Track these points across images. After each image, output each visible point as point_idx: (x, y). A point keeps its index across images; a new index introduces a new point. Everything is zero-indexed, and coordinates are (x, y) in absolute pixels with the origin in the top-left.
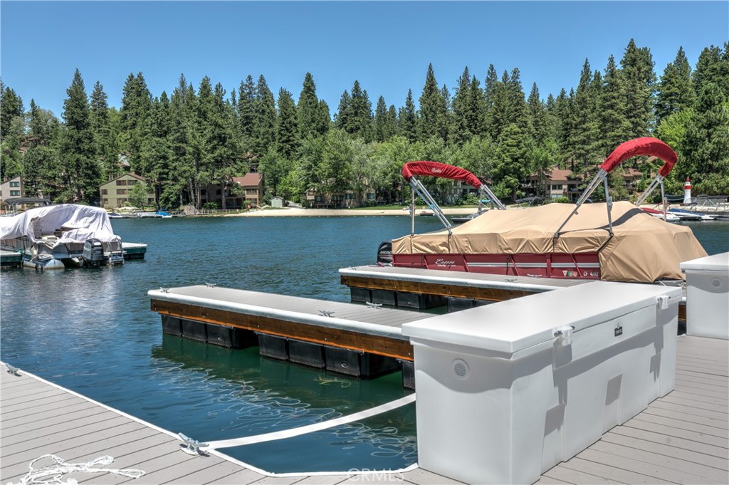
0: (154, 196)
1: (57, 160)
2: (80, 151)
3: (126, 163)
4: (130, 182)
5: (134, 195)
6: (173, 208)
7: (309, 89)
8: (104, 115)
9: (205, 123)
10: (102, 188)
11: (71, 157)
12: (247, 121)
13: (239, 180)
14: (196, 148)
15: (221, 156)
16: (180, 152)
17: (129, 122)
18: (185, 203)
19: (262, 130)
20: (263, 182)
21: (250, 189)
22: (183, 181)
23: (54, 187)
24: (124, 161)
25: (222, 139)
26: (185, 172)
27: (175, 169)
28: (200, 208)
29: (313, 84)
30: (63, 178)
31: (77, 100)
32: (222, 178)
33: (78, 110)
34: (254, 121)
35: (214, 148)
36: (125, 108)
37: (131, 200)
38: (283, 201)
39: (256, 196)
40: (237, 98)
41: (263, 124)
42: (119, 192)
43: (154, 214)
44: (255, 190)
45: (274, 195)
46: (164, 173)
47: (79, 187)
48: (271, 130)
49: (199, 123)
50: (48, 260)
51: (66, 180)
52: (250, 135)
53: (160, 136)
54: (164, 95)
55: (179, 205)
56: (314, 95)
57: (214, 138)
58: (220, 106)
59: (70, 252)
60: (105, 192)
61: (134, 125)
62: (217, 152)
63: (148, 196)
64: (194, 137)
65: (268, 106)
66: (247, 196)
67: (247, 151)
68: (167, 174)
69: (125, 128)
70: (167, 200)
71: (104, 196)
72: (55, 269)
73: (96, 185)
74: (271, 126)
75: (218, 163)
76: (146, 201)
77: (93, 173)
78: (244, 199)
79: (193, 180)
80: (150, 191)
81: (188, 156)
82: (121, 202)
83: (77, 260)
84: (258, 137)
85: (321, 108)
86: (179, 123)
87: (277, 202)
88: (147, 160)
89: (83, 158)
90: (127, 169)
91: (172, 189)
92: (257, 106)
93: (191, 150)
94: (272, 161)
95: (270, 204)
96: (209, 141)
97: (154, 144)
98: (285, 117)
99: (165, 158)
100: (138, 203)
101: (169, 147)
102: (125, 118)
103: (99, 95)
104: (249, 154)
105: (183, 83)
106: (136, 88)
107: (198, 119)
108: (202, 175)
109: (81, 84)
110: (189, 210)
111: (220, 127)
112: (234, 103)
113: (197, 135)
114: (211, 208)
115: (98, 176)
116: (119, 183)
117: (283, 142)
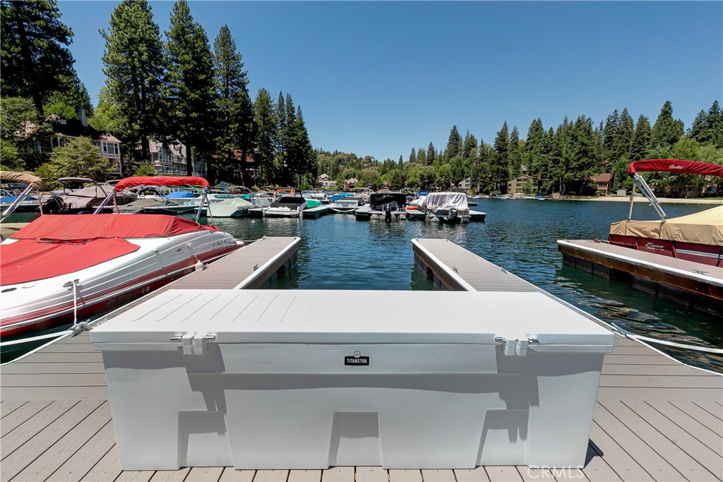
0: (537, 187)
1: (488, 169)
2: (499, 164)
3: (525, 169)
4: (524, 180)
5: (525, 187)
6: (547, 195)
7: (666, 112)
8: (516, 144)
9: (575, 143)
10: (508, 183)
11: (495, 167)
12: (609, 139)
13: (595, 178)
14: (567, 159)
15: (583, 163)
16: (556, 162)
17: (529, 147)
18: (555, 192)
19: (619, 145)
20: (613, 179)
21: (601, 184)
22: (555, 179)
23: (485, 183)
24: (524, 168)
25: (585, 153)
26: (558, 173)
27: (551, 172)
28: (564, 195)
29: (670, 108)
30: (490, 178)
31: (502, 137)
32: (583, 177)
33: (502, 143)
34: (614, 140)
35: (579, 158)
36: (529, 139)
37: (524, 189)
38: (627, 192)
39: (606, 188)
40: (604, 126)
41: (621, 141)
42: (518, 185)
43: (534, 198)
44: (606, 184)
45: (620, 188)
46: (544, 174)
47: (497, 183)
48: (627, 144)
49: (572, 144)
50: (432, 217)
51: (491, 178)
52: (610, 149)
53: (545, 153)
54: (551, 129)
55: (551, 193)
56: (670, 117)
57: (580, 152)
58: (588, 132)
59: (443, 214)
60: (510, 185)
61: (532, 148)
62: (581, 161)
63: (533, 187)
64: (567, 152)
65: (627, 128)
66: (599, 188)
67: (605, 159)
68: (546, 175)
69: (527, 150)
70: (544, 190)
71: (509, 187)
72: (435, 222)
73: (506, 182)
74: (628, 141)
75: (581, 168)
76: (532, 190)
77: (506, 174)
78: (597, 190)
79: (562, 179)
80: (535, 185)
81: (560, 165)
82: (517, 191)
83: (445, 218)
84: (615, 150)
85: (674, 125)
86: (558, 145)
87: (622, 192)
88: (535, 167)
89: (501, 167)
90: (524, 172)
91: (548, 184)
92: (618, 129)
93: (564, 160)
94: (623, 165)
95: (616, 193)
96: (577, 154)
97: (541, 158)
98: (639, 134)
99: (546, 166)
100: (527, 191)
101: (550, 159)
102: (528, 144)
103: (515, 134)
104: (606, 161)
105: (566, 121)
106: (536, 127)
107: (572, 141)
108: (570, 174)
109: (506, 129)
110: (556, 196)
111: (586, 145)
112: (601, 130)
113: (569, 151)
114: (572, 194)
115: (508, 177)
116: (518, 180)
117: (634, 152)
